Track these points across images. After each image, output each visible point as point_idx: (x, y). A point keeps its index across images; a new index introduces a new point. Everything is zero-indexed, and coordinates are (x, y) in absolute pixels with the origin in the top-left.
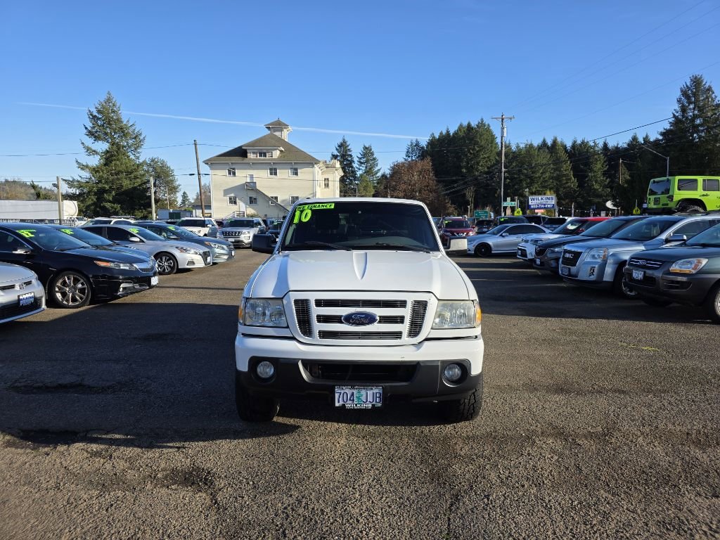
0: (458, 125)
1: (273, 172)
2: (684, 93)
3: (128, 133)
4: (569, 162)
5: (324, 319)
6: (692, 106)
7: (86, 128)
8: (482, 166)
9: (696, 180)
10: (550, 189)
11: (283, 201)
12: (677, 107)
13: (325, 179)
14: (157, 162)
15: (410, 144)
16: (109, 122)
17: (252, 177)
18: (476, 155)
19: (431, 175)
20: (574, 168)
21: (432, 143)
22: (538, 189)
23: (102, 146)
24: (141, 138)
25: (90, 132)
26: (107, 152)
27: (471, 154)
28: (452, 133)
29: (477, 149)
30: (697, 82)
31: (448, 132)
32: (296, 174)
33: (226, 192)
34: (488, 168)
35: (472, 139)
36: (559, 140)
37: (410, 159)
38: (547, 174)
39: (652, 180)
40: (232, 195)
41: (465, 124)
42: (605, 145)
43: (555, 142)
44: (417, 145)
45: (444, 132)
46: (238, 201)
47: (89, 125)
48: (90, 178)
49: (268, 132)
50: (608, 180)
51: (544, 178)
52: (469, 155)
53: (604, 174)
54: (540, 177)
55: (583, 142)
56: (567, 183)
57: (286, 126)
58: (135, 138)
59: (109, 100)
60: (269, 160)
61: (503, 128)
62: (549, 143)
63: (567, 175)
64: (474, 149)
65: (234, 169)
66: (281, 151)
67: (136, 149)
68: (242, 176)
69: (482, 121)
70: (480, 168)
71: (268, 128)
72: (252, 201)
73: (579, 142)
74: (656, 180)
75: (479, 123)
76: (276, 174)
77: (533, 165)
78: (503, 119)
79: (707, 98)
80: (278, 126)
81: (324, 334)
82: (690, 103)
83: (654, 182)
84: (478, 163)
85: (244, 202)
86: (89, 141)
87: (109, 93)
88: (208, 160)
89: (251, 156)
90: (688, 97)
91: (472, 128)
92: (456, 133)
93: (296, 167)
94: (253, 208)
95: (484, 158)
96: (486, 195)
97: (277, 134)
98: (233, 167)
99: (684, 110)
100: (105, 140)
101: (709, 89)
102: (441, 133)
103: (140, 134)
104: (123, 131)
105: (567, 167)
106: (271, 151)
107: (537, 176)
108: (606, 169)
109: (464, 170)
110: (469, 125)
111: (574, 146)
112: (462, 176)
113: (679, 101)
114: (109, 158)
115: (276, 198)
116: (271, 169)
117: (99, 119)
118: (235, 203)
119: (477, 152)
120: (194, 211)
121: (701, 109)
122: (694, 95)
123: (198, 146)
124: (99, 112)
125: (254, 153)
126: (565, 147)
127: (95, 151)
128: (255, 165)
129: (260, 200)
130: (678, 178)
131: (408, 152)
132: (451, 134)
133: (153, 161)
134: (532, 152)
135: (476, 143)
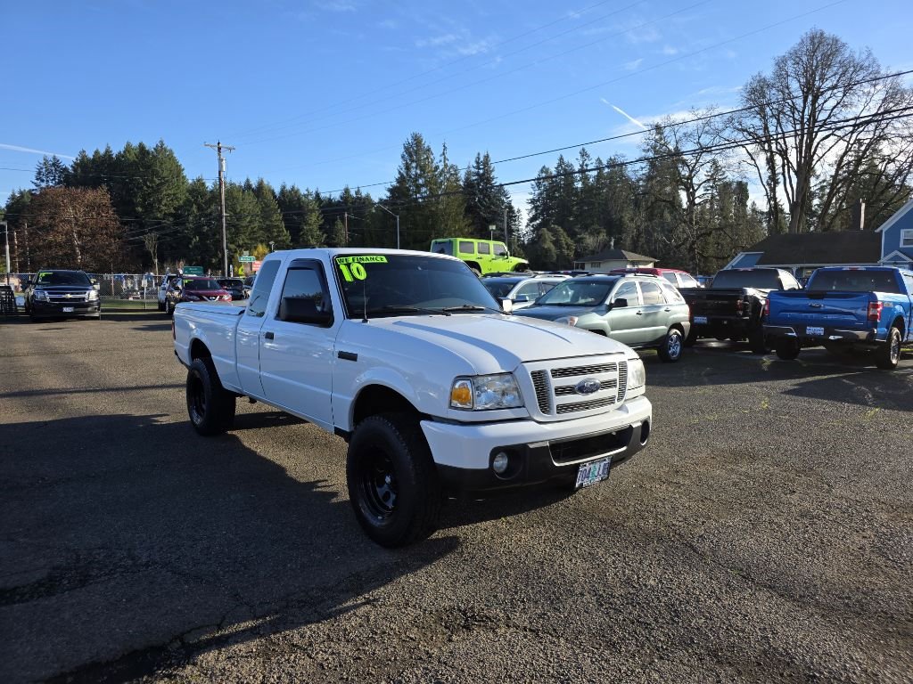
0: (124, 145)
2: (406, 149)
4: (279, 211)
5: (561, 391)
6: (414, 165)
8: (165, 205)
9: (472, 243)
10: (262, 242)
12: (401, 163)
15: (42, 162)
18: (157, 189)
19: (111, 212)
20: (285, 219)
21: (83, 164)
22: (246, 241)
27: (148, 187)
28: (115, 152)
29: (158, 182)
30: (417, 140)
31: (108, 151)
34: (175, 209)
35: (149, 167)
36: (265, 182)
37: (44, 185)
38: (256, 224)
39: (433, 241)
41: (135, 144)
42: (318, 195)
43: (261, 185)
44: (56, 164)
45: (102, 151)
50: (325, 235)
51: (252, 228)
52: (145, 188)
53: (321, 228)
54: (247, 227)
55: (293, 188)
56: (279, 236)
61: (221, 160)
62: (254, 184)
63: (277, 226)
64: (152, 181)
69: (162, 145)
70: (164, 208)
73: (288, 188)
74: (439, 240)
75: (157, 146)
77: (238, 211)
78: (219, 149)
79: (427, 158)
81: (563, 408)
82: (413, 161)
83: (436, 243)
84: (160, 202)
90: (410, 155)
91: (148, 152)
92: (120, 156)
95: (169, 195)
96: (174, 245)
99: (408, 168)
101: (429, 150)
102: (97, 152)
105: (277, 217)
107: (244, 225)
108: (321, 223)
109: (140, 209)
110: (142, 147)
111: (283, 191)
112: (137, 217)
113: (403, 157)
119: (158, 185)
121: (423, 169)
122: (416, 152)
126: (273, 193)
130: (459, 239)
131: (39, 173)
132: (114, 156)
134: (235, 194)
135: (155, 174)
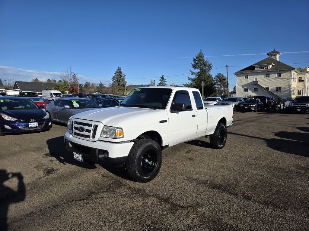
1: (268, 76)
3: (207, 64)
5: (75, 128)
7: (192, 65)
11: (272, 90)
13: (299, 78)
14: (220, 75)
16: (200, 60)
17: (256, 79)
23: (197, 71)
24: (211, 66)
25: (193, 66)
26: (199, 73)
32: (280, 76)
33: (243, 86)
40: (246, 87)
46: (248, 90)
47: (193, 63)
48: (192, 83)
49: (268, 56)
57: (278, 53)
58: (209, 66)
59: (201, 53)
60: (265, 70)
65: (248, 76)
66: (273, 65)
67: (209, 71)
68: (252, 79)
71: (268, 55)
72: (255, 90)
76: (269, 77)
80: (274, 53)
81: (75, 134)
85: (251, 91)
86: (193, 69)
87: (201, 50)
88: (236, 73)
89: (256, 69)
93: (280, 72)
94: (256, 94)
97: (273, 57)
98: (247, 75)
100: (198, 68)
103: (211, 65)
104: (204, 64)
106: (266, 66)
114: (199, 75)
115: (268, 88)
116: (266, 75)
117: (197, 60)
118: (247, 91)
120: (232, 95)
123: (228, 67)
124: (197, 58)
125: (258, 68)
127: (194, 73)
128: (258, 73)
129: (259, 90)
133: (219, 75)
